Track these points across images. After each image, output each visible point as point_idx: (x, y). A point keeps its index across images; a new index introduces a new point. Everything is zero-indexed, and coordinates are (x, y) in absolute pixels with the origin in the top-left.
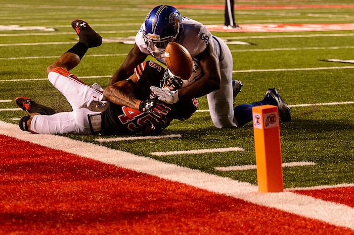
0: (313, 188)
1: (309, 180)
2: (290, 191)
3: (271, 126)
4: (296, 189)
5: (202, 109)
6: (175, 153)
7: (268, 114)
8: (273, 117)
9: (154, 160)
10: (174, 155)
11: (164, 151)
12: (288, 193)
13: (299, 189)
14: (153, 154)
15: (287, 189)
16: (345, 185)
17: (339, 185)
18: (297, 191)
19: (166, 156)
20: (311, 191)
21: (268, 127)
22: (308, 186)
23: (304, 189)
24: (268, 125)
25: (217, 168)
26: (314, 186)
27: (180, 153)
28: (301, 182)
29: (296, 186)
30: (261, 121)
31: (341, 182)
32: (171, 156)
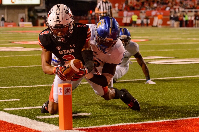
0: (88, 128)
1: (86, 123)
2: (76, 129)
3: (68, 94)
4: (80, 128)
5: (32, 85)
6: (16, 109)
7: (66, 88)
8: (69, 90)
9: (5, 112)
10: (15, 110)
11: (10, 108)
12: (75, 130)
13: (81, 128)
14: (4, 109)
15: (75, 128)
16: (105, 126)
17: (102, 126)
18: (80, 130)
19: (11, 111)
20: (87, 129)
21: (66, 95)
22: (86, 127)
23: (84, 128)
24: (66, 93)
25: (38, 117)
26: (89, 126)
27: (18, 109)
28: (82, 124)
29: (79, 126)
30: (62, 91)
31: (103, 124)
32: (14, 111)
